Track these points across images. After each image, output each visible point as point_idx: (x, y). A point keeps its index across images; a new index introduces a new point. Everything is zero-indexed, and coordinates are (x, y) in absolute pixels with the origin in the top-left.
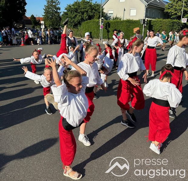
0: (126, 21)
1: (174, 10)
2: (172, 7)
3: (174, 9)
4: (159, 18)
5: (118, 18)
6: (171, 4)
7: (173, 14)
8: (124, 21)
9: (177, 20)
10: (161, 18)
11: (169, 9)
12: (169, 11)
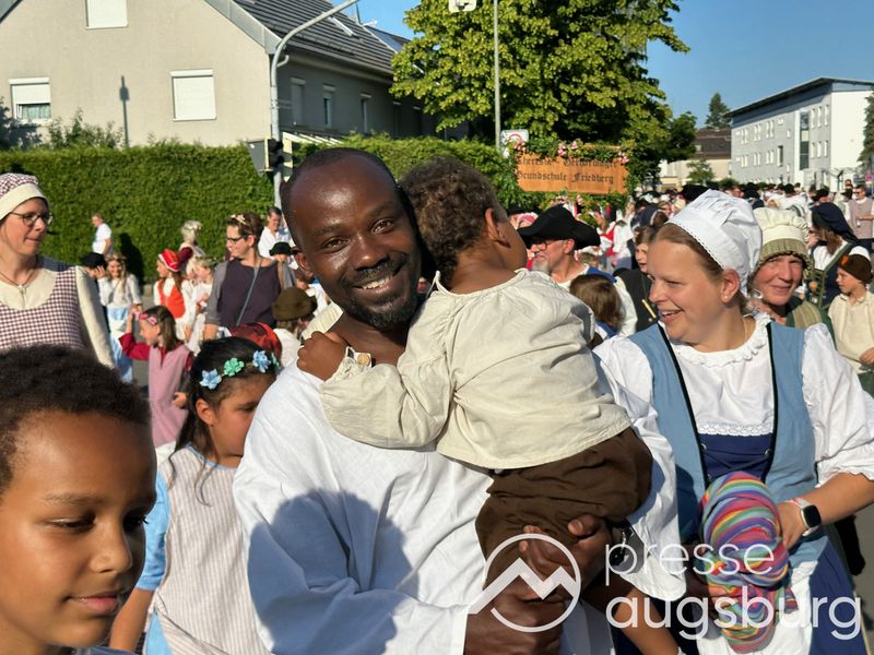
0: (148, 151)
1: (446, 85)
2: (432, 66)
3: (444, 80)
4: (368, 135)
5: (88, 134)
6: (428, 49)
7: (443, 105)
8: (134, 155)
9: (476, 144)
10: (379, 133)
11: (417, 76)
12: (420, 89)
